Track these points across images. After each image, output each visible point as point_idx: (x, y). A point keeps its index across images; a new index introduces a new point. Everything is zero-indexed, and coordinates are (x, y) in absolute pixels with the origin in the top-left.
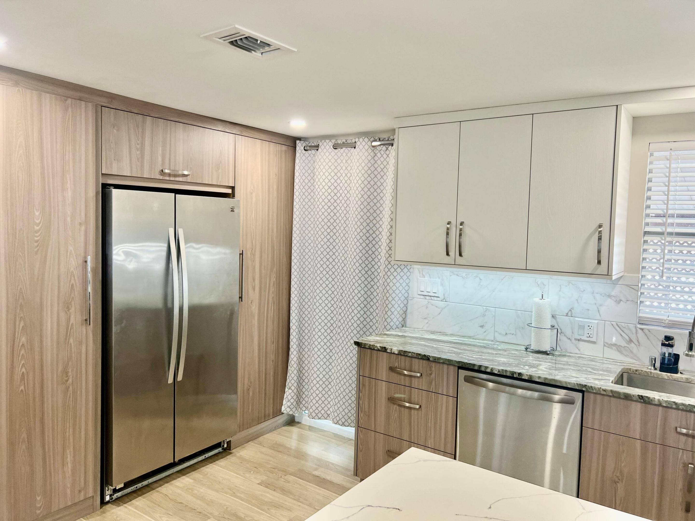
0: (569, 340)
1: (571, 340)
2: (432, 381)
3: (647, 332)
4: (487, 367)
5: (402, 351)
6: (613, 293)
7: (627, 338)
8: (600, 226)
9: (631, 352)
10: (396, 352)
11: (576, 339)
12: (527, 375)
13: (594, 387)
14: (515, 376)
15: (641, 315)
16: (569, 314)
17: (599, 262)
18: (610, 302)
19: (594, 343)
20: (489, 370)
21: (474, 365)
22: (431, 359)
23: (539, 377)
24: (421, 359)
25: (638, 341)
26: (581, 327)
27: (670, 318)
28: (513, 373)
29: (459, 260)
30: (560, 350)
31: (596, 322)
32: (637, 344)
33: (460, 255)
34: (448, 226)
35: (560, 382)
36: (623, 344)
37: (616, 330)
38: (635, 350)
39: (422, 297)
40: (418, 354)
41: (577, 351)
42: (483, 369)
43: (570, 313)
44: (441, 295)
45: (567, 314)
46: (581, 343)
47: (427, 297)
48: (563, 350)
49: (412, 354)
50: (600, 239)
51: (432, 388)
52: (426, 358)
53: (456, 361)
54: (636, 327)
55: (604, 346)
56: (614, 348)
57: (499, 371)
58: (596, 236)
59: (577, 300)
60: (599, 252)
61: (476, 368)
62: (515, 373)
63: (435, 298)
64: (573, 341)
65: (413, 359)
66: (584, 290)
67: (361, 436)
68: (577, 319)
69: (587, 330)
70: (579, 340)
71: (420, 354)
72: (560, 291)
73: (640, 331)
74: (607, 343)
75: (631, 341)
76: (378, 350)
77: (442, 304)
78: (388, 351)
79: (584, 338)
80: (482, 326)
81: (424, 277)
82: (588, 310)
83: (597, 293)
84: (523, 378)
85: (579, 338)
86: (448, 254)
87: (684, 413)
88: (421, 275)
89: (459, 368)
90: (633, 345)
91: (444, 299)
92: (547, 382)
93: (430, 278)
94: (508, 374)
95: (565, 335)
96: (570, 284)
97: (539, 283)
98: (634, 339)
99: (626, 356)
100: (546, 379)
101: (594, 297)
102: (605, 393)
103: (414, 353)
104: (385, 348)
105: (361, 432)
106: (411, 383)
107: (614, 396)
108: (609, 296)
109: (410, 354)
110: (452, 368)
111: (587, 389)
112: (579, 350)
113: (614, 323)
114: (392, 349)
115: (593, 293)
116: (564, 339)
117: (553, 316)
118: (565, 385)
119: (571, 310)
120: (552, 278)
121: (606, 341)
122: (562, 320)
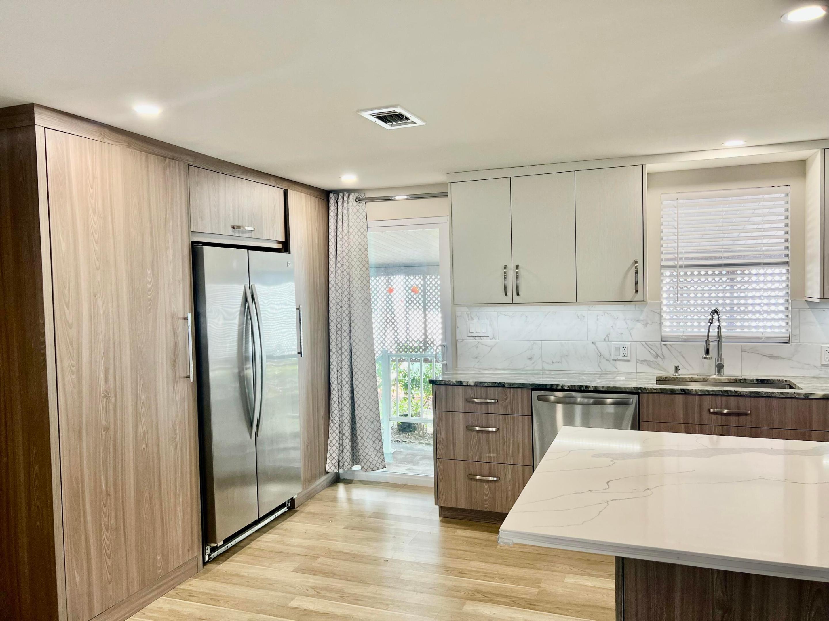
0: (608, 361)
1: (609, 361)
2: (508, 405)
3: (668, 346)
4: (558, 385)
5: (478, 382)
6: (641, 318)
7: (655, 354)
8: (636, 262)
9: (659, 365)
10: (473, 384)
11: (613, 360)
12: (593, 386)
13: (648, 388)
14: (582, 389)
15: (663, 334)
16: (607, 339)
17: (637, 291)
18: (639, 325)
19: (629, 361)
20: (559, 387)
21: (546, 385)
22: (506, 386)
23: (603, 387)
24: (497, 387)
25: (663, 355)
26: (617, 349)
27: (685, 334)
28: (581, 387)
29: (517, 299)
30: (601, 370)
31: (629, 343)
32: (662, 357)
33: (518, 294)
34: (505, 270)
35: (620, 388)
36: (651, 358)
37: (646, 348)
38: (661, 363)
39: (472, 338)
40: (494, 382)
41: (615, 370)
42: (554, 387)
44: (489, 334)
45: (605, 339)
46: (618, 362)
47: (477, 338)
48: (603, 371)
49: (488, 384)
50: (636, 273)
51: (509, 411)
52: (502, 385)
53: (529, 384)
54: (661, 344)
55: (637, 362)
56: (645, 363)
57: (568, 387)
58: (633, 270)
59: (612, 327)
60: (637, 283)
61: (548, 387)
62: (583, 386)
63: (485, 338)
64: (612, 361)
65: (489, 388)
66: (618, 318)
67: (441, 467)
68: (613, 342)
69: (622, 351)
70: (616, 360)
71: (495, 383)
72: (597, 320)
73: (664, 347)
74: (639, 360)
75: (657, 356)
76: (454, 385)
77: (491, 343)
78: (464, 384)
79: (620, 358)
80: (530, 359)
81: (473, 320)
82: (622, 334)
83: (628, 319)
84: (589, 389)
85: (616, 359)
86: (506, 295)
87: (714, 397)
88: (470, 318)
89: (532, 389)
90: (659, 359)
91: (494, 337)
92: (609, 390)
93: (479, 320)
94: (577, 388)
95: (604, 357)
96: (606, 314)
97: (579, 315)
98: (659, 353)
99: (654, 368)
100: (608, 387)
101: (626, 322)
102: (655, 391)
103: (490, 382)
104: (461, 381)
105: (440, 463)
106: (488, 410)
107: (662, 393)
108: (638, 321)
109: (486, 384)
110: (525, 391)
111: (642, 391)
112: (617, 369)
113: (644, 343)
114: (467, 382)
115: (625, 319)
116: (603, 361)
117: (592, 342)
118: (624, 390)
119: (607, 336)
120: (589, 310)
121: (637, 358)
122: (601, 344)
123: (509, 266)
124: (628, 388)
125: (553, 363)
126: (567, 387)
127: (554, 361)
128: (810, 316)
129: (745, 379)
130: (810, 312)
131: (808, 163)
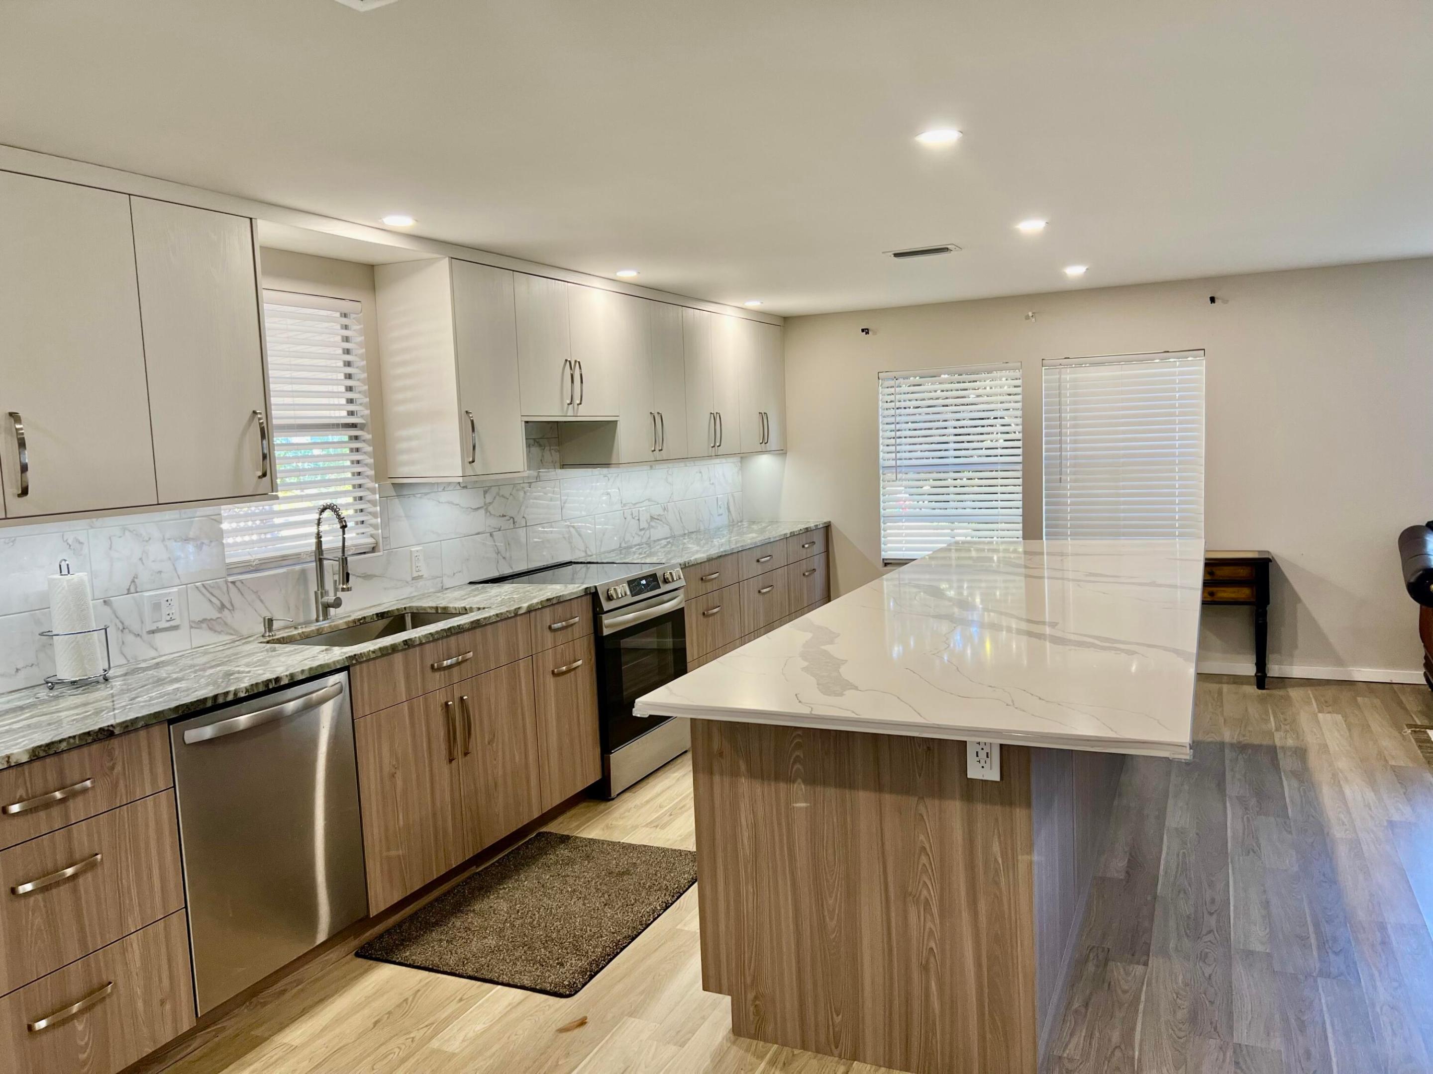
0: (138, 638)
1: (141, 637)
2: (117, 782)
3: (237, 583)
6: (191, 535)
7: (219, 604)
9: (226, 624)
11: (149, 632)
12: (287, 676)
13: (364, 653)
14: (271, 687)
15: (228, 561)
16: (132, 590)
17: (264, 474)
18: (189, 549)
19: (176, 628)
20: (230, 697)
21: (205, 700)
22: (117, 731)
23: (303, 671)
24: (94, 741)
25: (231, 603)
26: (155, 606)
29: (19, 506)
31: (175, 589)
32: (231, 608)
33: (25, 491)
36: (213, 614)
37: (203, 594)
38: (229, 620)
40: (84, 734)
41: (153, 653)
42: (221, 700)
43: (133, 588)
45: (129, 590)
46: (158, 635)
48: (131, 661)
49: (68, 743)
50: (263, 436)
51: (120, 797)
52: (108, 734)
54: (226, 582)
55: (191, 627)
56: (204, 625)
58: (255, 432)
59: (141, 559)
60: (265, 458)
61: (209, 704)
62: (270, 681)
64: (146, 637)
65: (67, 755)
66: (150, 539)
68: (146, 594)
69: (165, 610)
70: (153, 632)
71: (89, 733)
72: (110, 549)
73: (230, 585)
74: (194, 622)
75: (223, 606)
79: (163, 625)
82: (160, 572)
83: (169, 539)
84: (282, 683)
85: (154, 628)
89: (171, 722)
90: (226, 612)
95: (130, 631)
96: (127, 533)
97: (70, 542)
98: (226, 600)
99: (220, 633)
100: (311, 669)
101: (166, 546)
103: (74, 737)
108: (187, 540)
109: (64, 746)
110: (160, 730)
111: (357, 660)
112: (156, 650)
113: (199, 585)
114: (9, 757)
115: (163, 540)
116: (130, 638)
117: (105, 602)
118: (333, 668)
119: (133, 581)
120: (92, 527)
121: (191, 619)
122: (122, 602)
124: (338, 661)
125: (17, 670)
126: (244, 692)
127: (18, 667)
128: (397, 507)
129: (364, 618)
130: (396, 501)
131: (376, 268)
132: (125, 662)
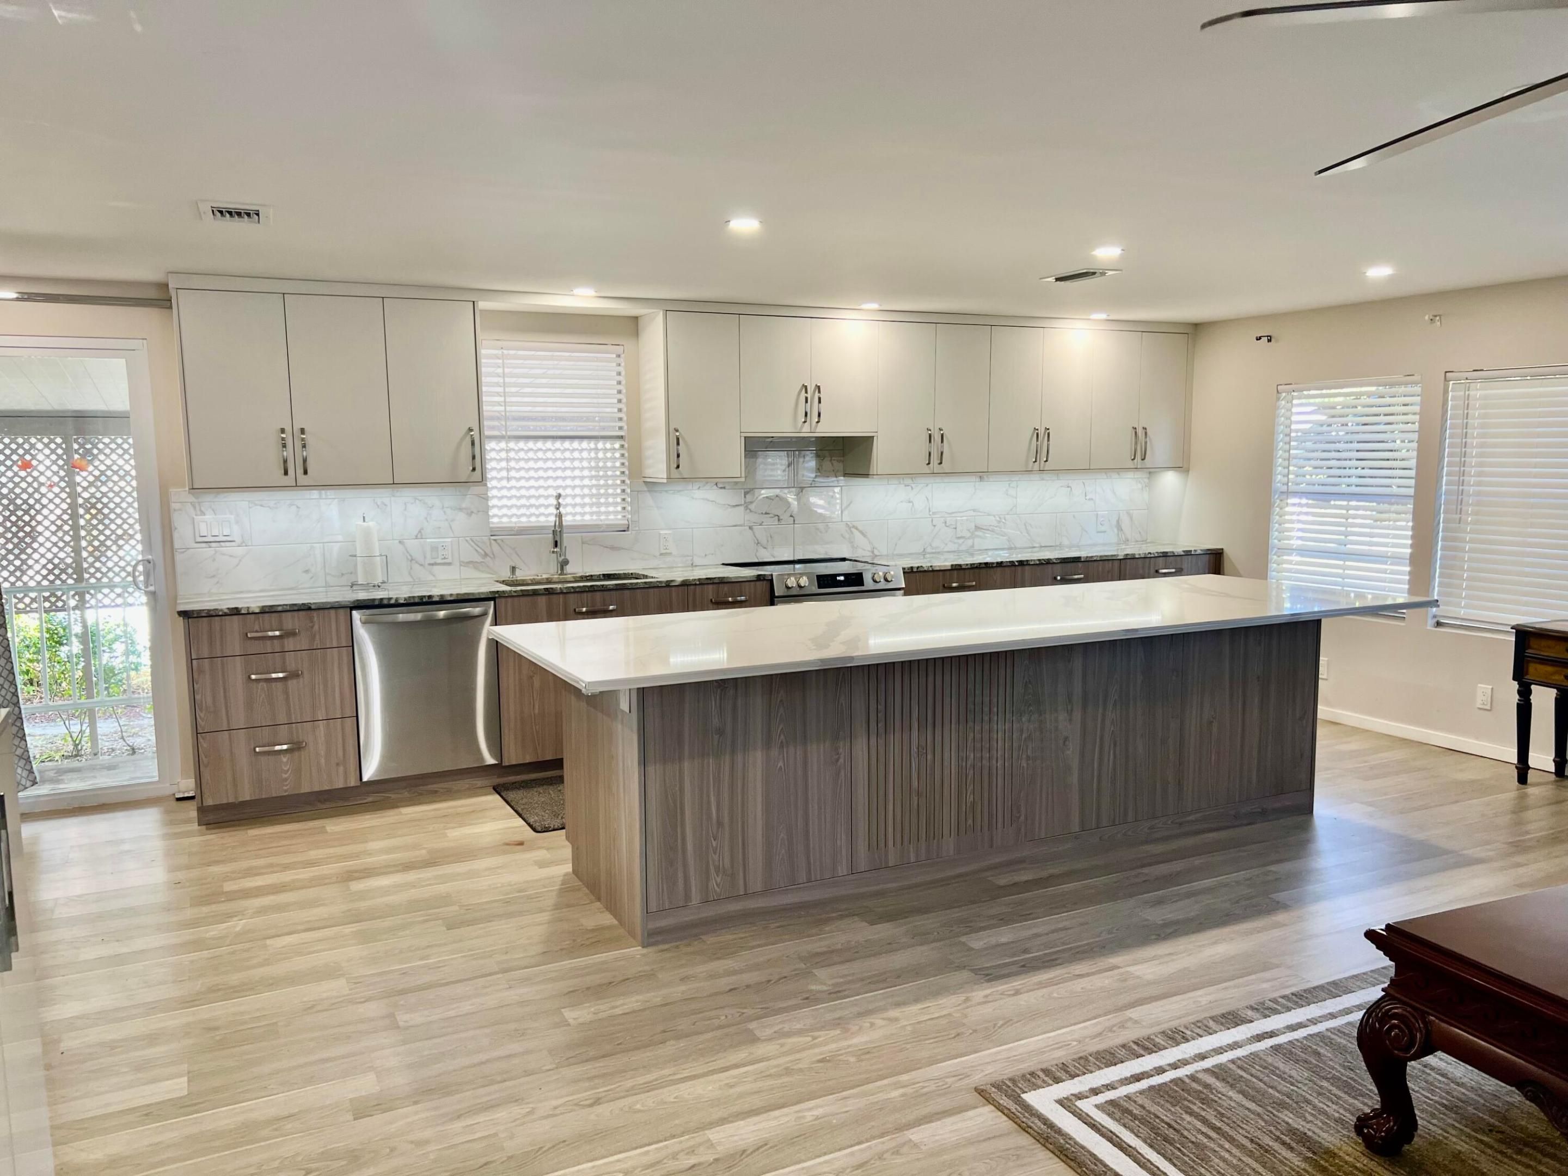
0: (422, 567)
1: (424, 567)
2: (315, 635)
3: (499, 541)
4: (390, 599)
5: (266, 606)
6: (464, 506)
7: (483, 553)
8: (470, 430)
9: (488, 566)
10: (257, 611)
11: (430, 564)
13: (504, 591)
14: (424, 600)
15: (491, 526)
16: (419, 536)
17: (474, 469)
18: (461, 516)
19: (449, 564)
20: (393, 602)
21: (374, 600)
22: (314, 607)
23: (451, 595)
25: (492, 553)
26: (434, 548)
27: (518, 525)
28: (422, 597)
29: (302, 479)
31: (449, 540)
32: (492, 556)
33: (306, 472)
34: (283, 436)
35: (473, 594)
36: (479, 559)
37: (471, 545)
38: (490, 564)
39: (204, 545)
41: (432, 578)
42: (385, 602)
43: (420, 535)
44: (237, 537)
45: (417, 536)
46: (435, 567)
47: (213, 544)
49: (284, 608)
50: (473, 444)
51: (317, 644)
52: (306, 608)
54: (490, 539)
55: (461, 565)
56: (471, 566)
57: (405, 599)
58: (468, 440)
59: (426, 518)
60: (474, 457)
61: (377, 603)
62: (425, 596)
63: (227, 544)
64: (427, 567)
65: (284, 614)
66: (433, 506)
67: (205, 745)
68: (428, 540)
69: (440, 552)
70: (432, 564)
71: (295, 605)
72: (405, 509)
73: (493, 542)
74: (463, 562)
75: (486, 555)
76: (226, 615)
77: (240, 551)
78: (243, 612)
79: (439, 561)
80: (307, 571)
81: (204, 515)
82: (439, 528)
83: (447, 508)
84: (434, 599)
85: (433, 562)
86: (286, 473)
87: (579, 595)
88: (199, 512)
89: (352, 608)
90: (488, 558)
91: (244, 542)
92: (460, 598)
93: (215, 514)
94: (417, 600)
95: (417, 562)
97: (379, 503)
98: (488, 552)
99: (483, 572)
101: (445, 512)
102: (515, 594)
103: (288, 605)
104: (236, 608)
105: (203, 739)
106: (283, 646)
107: (523, 595)
108: (461, 509)
109: (280, 609)
110: (341, 611)
111: (500, 595)
112: (434, 576)
113: (468, 539)
114: (248, 608)
115: (443, 508)
116: (416, 566)
117: (400, 542)
119: (420, 532)
120: (394, 496)
121: (462, 559)
122: (412, 544)
123: (288, 429)
124: (482, 593)
128: (648, 499)
129: (591, 576)
130: (648, 494)
131: (641, 322)
132: (411, 580)
